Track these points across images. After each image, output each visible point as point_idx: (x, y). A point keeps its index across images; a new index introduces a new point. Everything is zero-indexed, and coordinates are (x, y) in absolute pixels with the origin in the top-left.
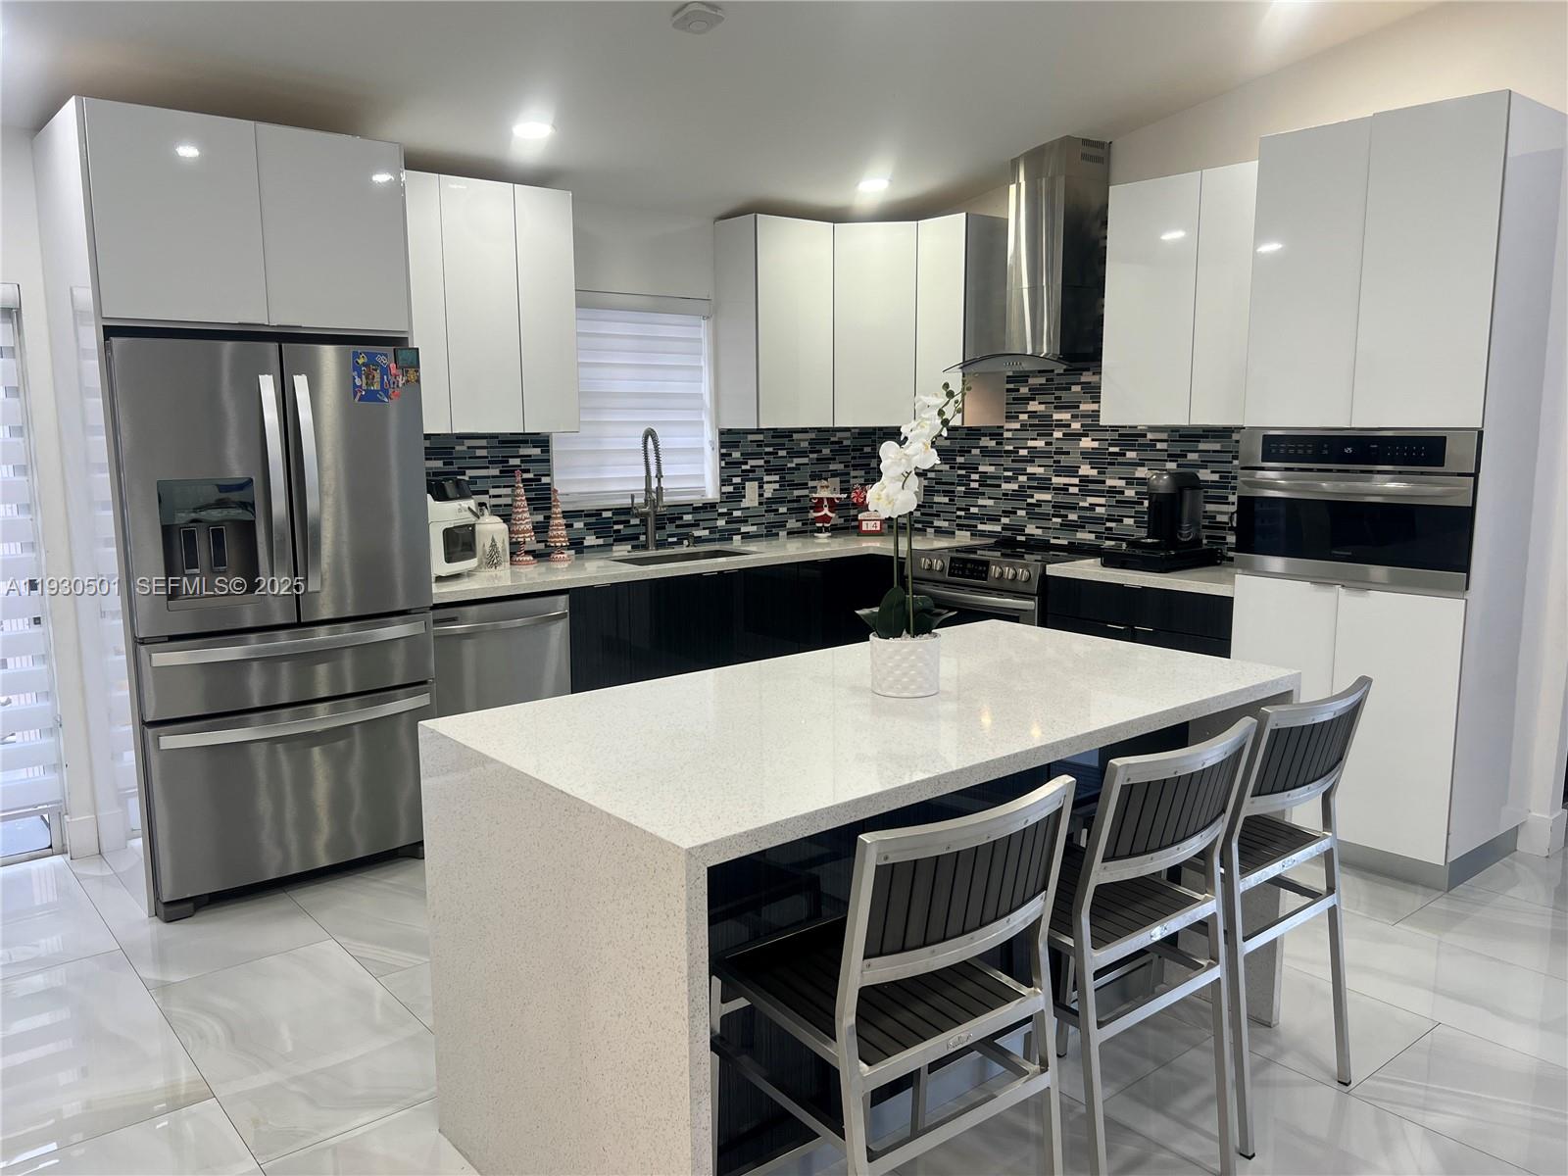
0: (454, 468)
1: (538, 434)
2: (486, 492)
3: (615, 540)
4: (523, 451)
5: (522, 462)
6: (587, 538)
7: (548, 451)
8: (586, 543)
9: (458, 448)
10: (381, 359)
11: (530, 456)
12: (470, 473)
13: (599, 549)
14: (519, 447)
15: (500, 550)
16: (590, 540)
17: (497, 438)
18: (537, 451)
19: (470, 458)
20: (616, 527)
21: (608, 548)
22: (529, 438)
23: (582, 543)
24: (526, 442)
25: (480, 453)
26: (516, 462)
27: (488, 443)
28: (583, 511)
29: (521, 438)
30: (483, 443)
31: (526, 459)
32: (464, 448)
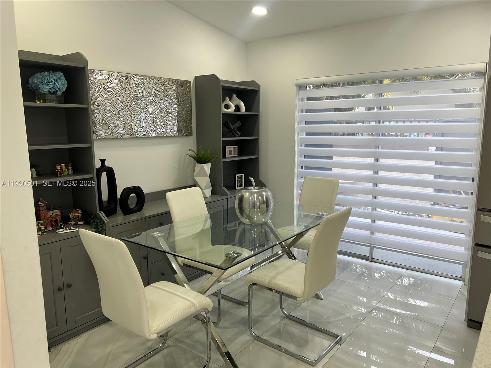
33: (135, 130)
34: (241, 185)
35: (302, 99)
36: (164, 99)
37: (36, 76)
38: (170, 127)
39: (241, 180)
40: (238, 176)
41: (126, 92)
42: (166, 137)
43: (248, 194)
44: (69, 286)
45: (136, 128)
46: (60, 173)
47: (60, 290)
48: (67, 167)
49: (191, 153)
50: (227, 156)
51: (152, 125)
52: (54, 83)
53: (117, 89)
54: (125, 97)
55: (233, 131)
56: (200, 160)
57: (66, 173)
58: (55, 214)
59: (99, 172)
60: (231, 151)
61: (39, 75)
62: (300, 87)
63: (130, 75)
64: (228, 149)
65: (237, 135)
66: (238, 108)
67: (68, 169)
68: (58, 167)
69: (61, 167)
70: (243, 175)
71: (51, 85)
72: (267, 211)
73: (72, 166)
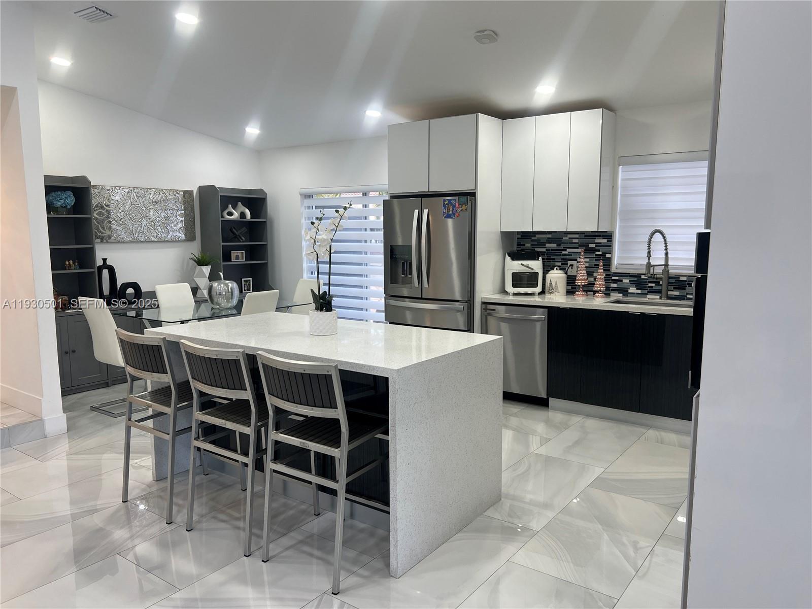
0: (561, 248)
1: (606, 232)
2: (576, 260)
3: (648, 292)
4: (597, 241)
5: (596, 246)
6: (631, 288)
7: (611, 241)
8: (630, 291)
9: (564, 238)
10: (453, 202)
11: (601, 243)
12: (569, 250)
13: (637, 295)
14: (595, 238)
15: (554, 286)
16: (633, 290)
17: (584, 234)
18: (605, 241)
19: (569, 243)
20: (650, 285)
21: (645, 296)
22: (601, 234)
23: (628, 291)
24: (599, 236)
25: (574, 241)
26: (593, 246)
27: (579, 236)
28: (629, 274)
29: (596, 234)
30: (577, 236)
31: (598, 245)
32: (567, 238)
33: (136, 235)
34: (249, 290)
35: (309, 207)
36: (164, 208)
37: (51, 194)
38: (171, 233)
39: (249, 285)
40: (244, 280)
41: (128, 203)
42: (168, 241)
43: (216, 284)
44: (74, 351)
45: (137, 233)
46: (69, 267)
47: (66, 353)
48: (74, 263)
49: (192, 256)
50: (232, 260)
51: (152, 231)
52: (65, 200)
53: (120, 200)
54: (127, 207)
55: (238, 237)
56: (200, 263)
57: (73, 268)
58: (64, 299)
59: (100, 269)
60: (238, 255)
61: (53, 194)
62: (305, 196)
63: (132, 189)
64: (234, 254)
65: (241, 241)
66: (243, 215)
67: (75, 265)
68: (67, 263)
69: (69, 263)
70: (251, 279)
71: (62, 201)
72: (232, 298)
73: (78, 263)
